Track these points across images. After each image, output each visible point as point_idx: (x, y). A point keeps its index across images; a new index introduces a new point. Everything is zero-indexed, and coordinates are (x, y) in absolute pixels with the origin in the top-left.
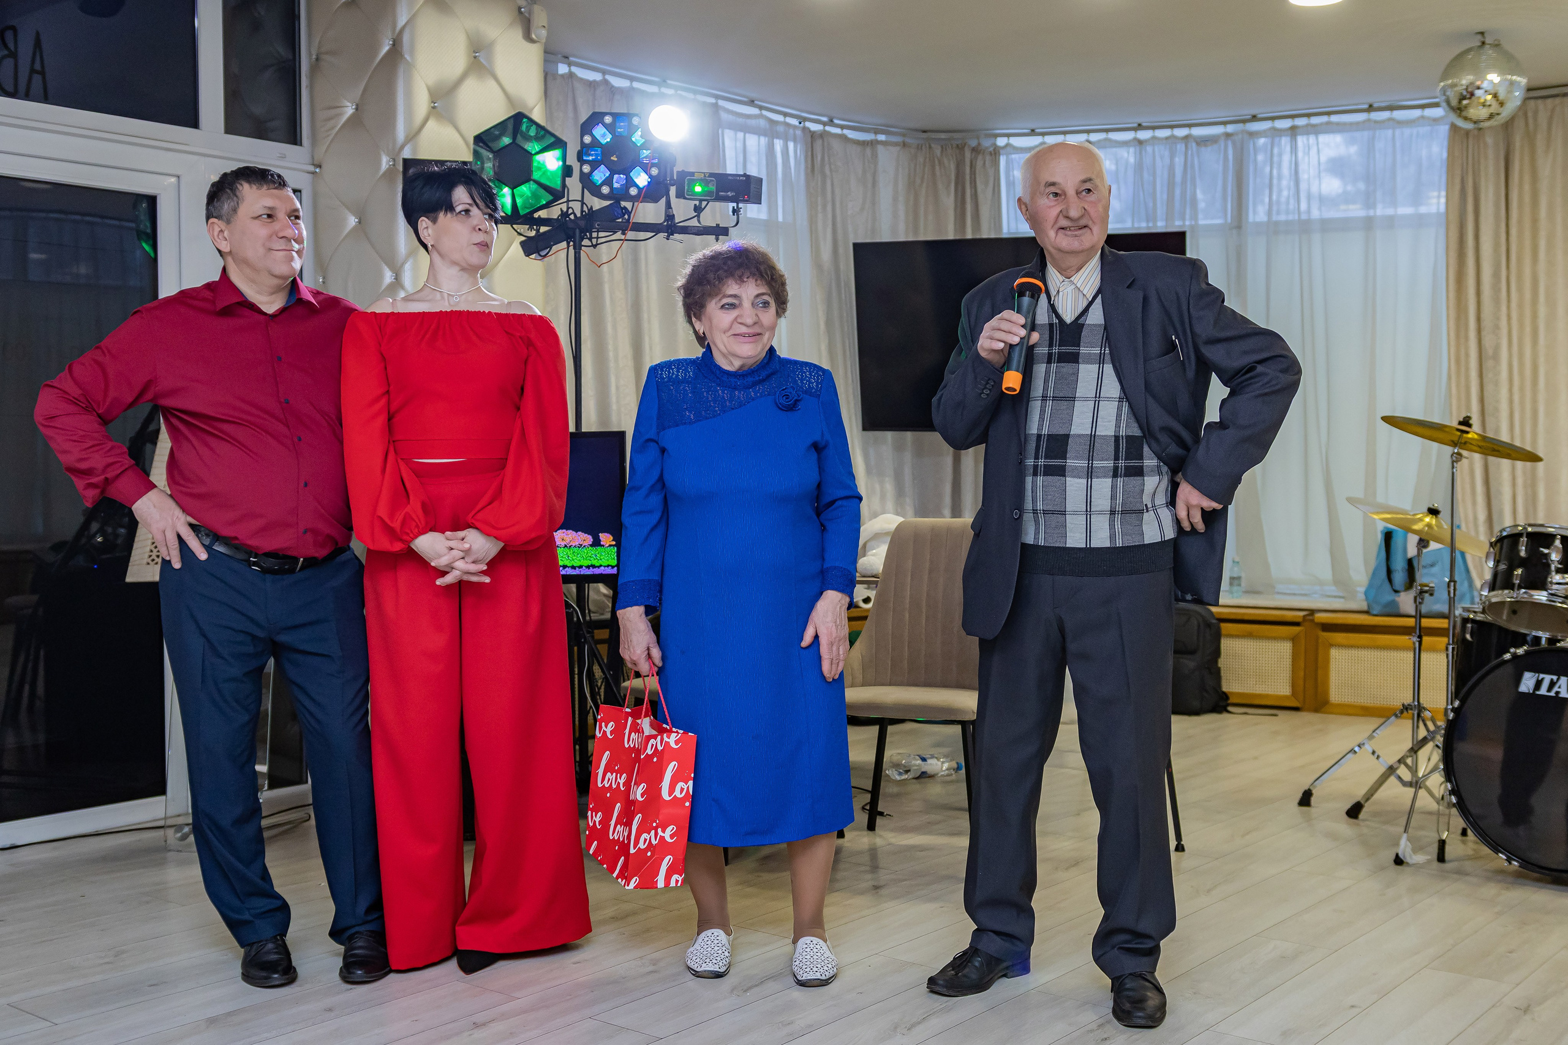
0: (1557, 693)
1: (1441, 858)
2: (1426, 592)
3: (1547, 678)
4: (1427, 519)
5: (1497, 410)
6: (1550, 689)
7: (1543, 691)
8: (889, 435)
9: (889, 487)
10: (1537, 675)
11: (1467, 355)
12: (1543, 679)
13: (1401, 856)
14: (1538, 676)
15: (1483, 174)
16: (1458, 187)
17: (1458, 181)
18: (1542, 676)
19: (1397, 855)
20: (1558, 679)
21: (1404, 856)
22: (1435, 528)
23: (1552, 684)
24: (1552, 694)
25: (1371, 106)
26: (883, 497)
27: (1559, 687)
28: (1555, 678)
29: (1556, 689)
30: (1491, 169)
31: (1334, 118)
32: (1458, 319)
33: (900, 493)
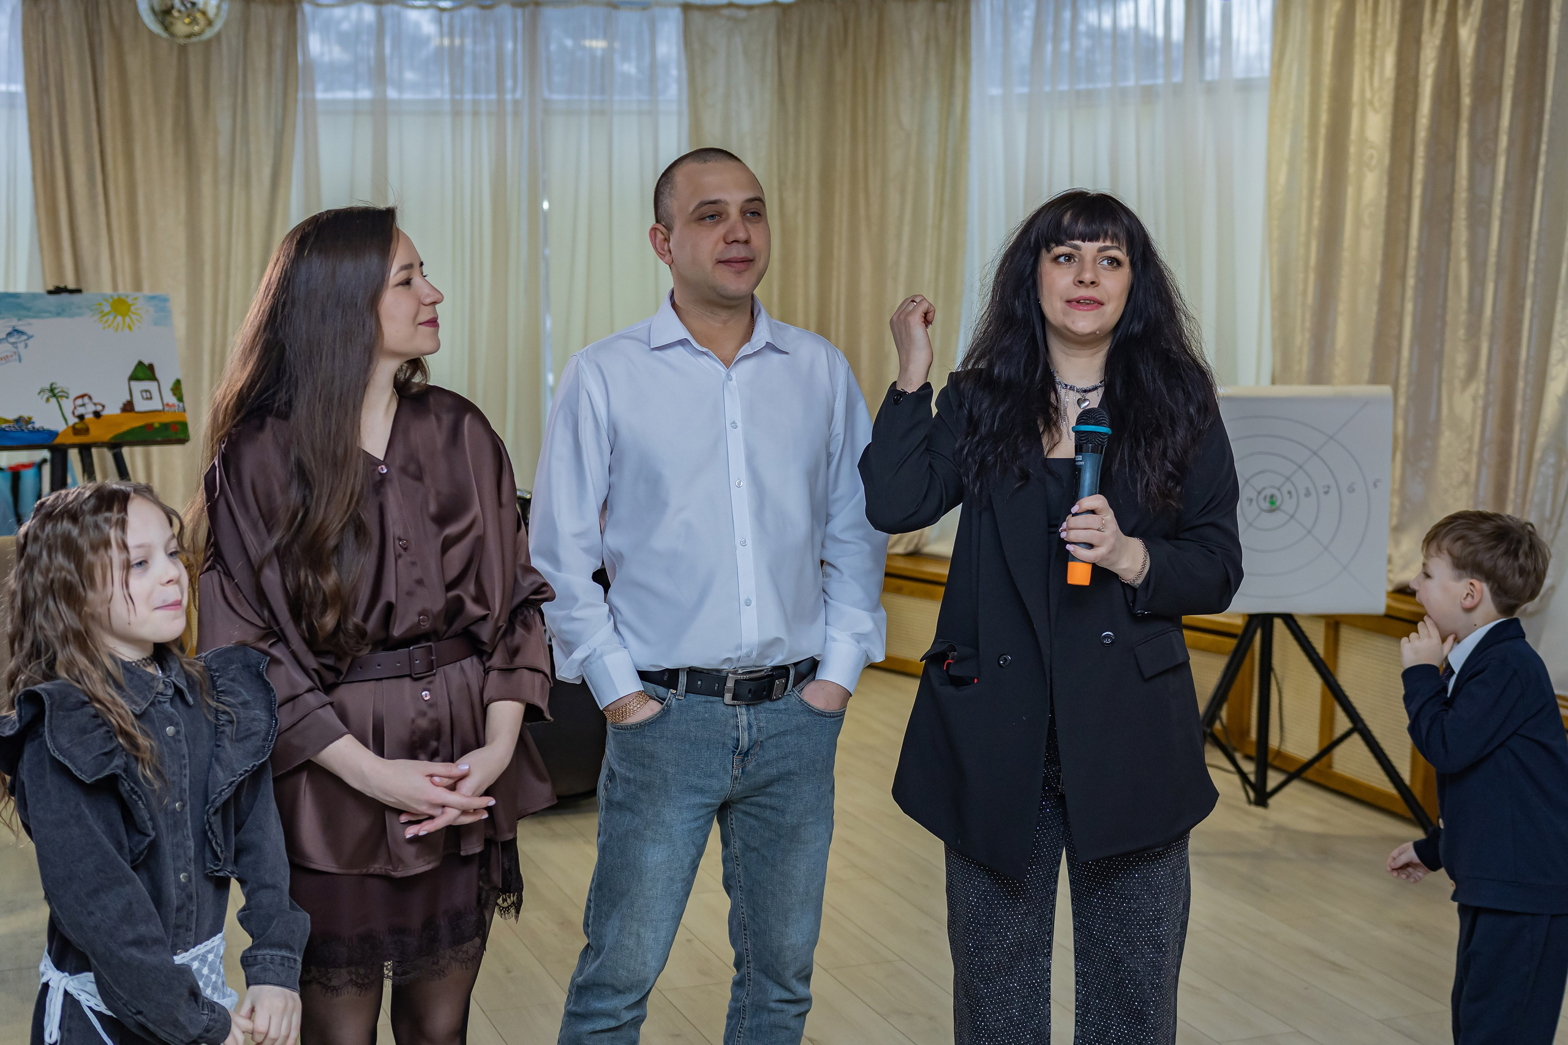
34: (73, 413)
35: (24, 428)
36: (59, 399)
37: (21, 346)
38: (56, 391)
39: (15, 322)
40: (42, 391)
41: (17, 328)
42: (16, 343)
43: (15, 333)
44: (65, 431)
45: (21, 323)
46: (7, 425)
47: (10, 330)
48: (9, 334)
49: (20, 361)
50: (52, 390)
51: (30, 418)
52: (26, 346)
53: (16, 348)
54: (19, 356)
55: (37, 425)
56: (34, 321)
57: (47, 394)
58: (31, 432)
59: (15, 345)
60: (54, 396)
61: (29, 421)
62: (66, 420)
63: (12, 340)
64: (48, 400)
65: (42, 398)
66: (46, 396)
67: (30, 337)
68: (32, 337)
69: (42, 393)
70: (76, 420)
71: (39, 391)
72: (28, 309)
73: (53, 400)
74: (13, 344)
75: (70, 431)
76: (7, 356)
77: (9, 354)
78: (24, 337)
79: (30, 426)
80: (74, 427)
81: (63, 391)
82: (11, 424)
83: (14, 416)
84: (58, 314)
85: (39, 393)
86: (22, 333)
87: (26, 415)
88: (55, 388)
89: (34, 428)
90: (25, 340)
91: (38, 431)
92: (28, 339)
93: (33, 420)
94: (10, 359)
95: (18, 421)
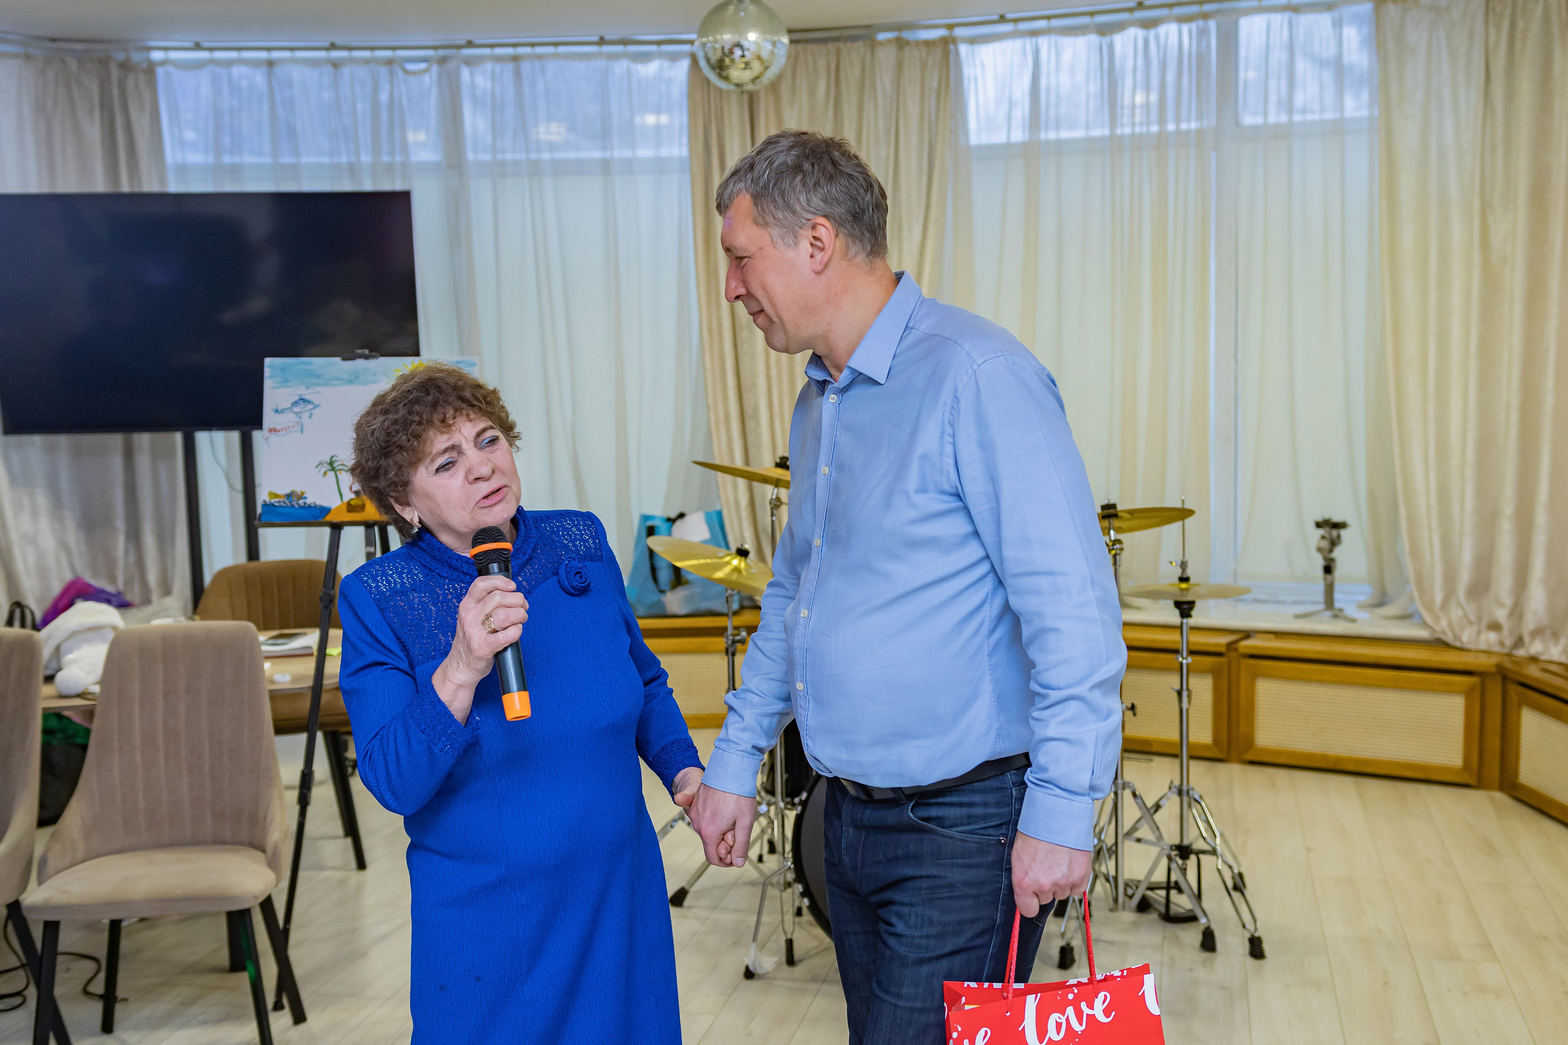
1: (791, 961)
2: (739, 641)
4: (736, 562)
5: (754, 385)
8: (37, 439)
9: (42, 500)
11: (720, 325)
13: (751, 968)
15: (726, 123)
16: (701, 136)
17: (700, 129)
19: (747, 968)
21: (755, 969)
22: (744, 573)
25: (602, 38)
26: (35, 513)
30: (735, 118)
31: (562, 49)
32: (708, 283)
33: (57, 503)
34: (351, 488)
35: (294, 503)
36: (338, 473)
37: (305, 416)
38: (335, 465)
39: (302, 391)
40: (321, 464)
41: (303, 397)
42: (301, 412)
43: (301, 402)
44: (338, 508)
45: (309, 391)
46: (277, 500)
47: (296, 398)
48: (295, 403)
49: (302, 432)
50: (331, 463)
51: (303, 493)
52: (311, 416)
53: (300, 418)
54: (302, 426)
55: (309, 501)
56: (325, 390)
57: (327, 467)
58: (301, 507)
59: (299, 415)
60: (333, 469)
61: (301, 496)
62: (341, 495)
63: (296, 409)
64: (325, 473)
65: (319, 472)
66: (324, 470)
67: (316, 406)
68: (319, 406)
69: (320, 466)
70: (353, 496)
71: (318, 463)
72: (319, 377)
73: (331, 474)
74: (297, 413)
75: (345, 507)
76: (288, 427)
77: (291, 424)
78: (310, 406)
79: (301, 502)
80: (349, 504)
81: (343, 465)
82: (282, 499)
83: (287, 491)
84: (351, 382)
85: (317, 467)
86: (309, 402)
87: (299, 490)
88: (335, 461)
89: (305, 503)
90: (310, 409)
91: (310, 506)
92: (314, 408)
93: (305, 495)
94: (292, 429)
95: (289, 496)
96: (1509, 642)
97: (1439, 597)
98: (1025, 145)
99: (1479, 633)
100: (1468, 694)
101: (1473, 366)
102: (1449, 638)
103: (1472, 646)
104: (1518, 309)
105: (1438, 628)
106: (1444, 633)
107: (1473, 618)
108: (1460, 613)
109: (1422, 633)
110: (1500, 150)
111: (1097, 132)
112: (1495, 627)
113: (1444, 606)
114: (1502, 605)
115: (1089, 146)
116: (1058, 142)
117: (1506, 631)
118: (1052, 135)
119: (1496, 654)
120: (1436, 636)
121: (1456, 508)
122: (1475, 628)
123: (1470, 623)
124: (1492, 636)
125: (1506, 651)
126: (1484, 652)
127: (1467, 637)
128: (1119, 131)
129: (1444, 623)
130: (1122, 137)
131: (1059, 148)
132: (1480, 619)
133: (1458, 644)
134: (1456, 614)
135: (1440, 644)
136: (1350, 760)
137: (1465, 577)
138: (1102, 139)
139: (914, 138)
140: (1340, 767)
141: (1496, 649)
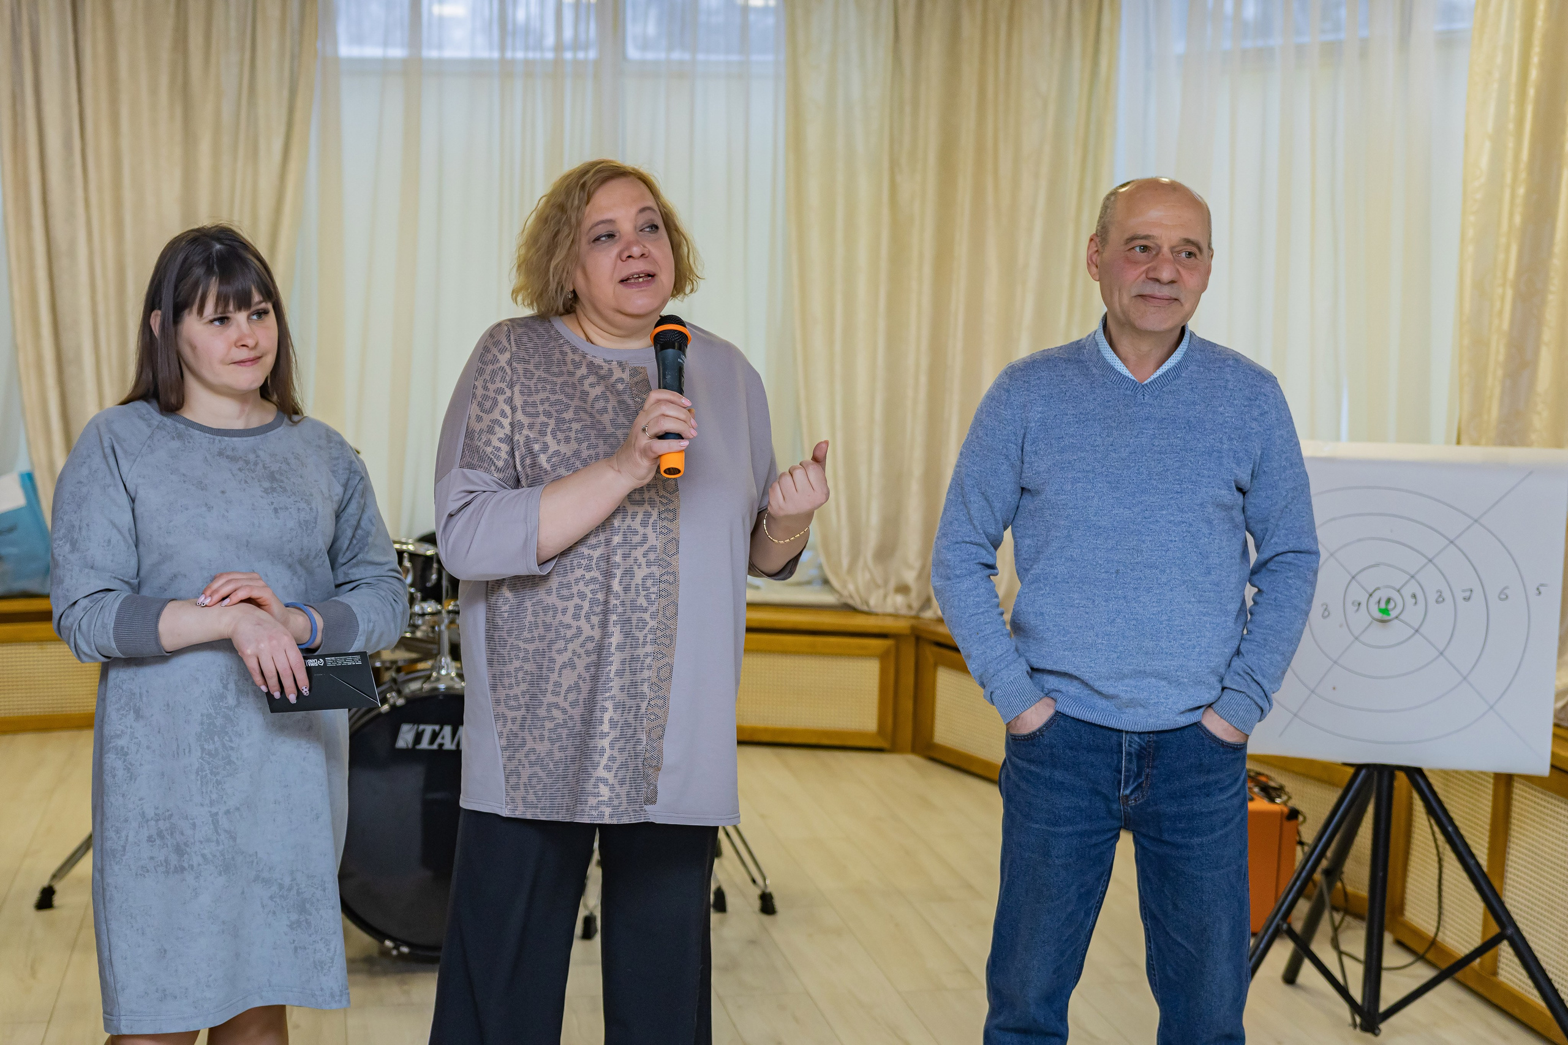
0: (441, 745)
3: (428, 729)
5: (75, 322)
6: (432, 741)
7: (424, 745)
10: (416, 726)
12: (423, 731)
14: (418, 728)
17: (7, 14)
18: (422, 727)
20: (441, 730)
23: (435, 736)
24: (435, 747)
27: (443, 738)
28: (437, 728)
29: (439, 740)
30: (52, 3)
32: (16, 199)
96: (916, 605)
97: (845, 562)
98: (404, 62)
99: (885, 597)
100: (883, 657)
101: (882, 324)
102: (857, 602)
103: (879, 610)
104: (927, 270)
105: (845, 593)
106: (851, 597)
107: (880, 581)
108: (867, 576)
109: (828, 598)
110: (908, 109)
111: (484, 54)
112: (903, 589)
113: (851, 570)
114: (910, 567)
115: (475, 69)
116: (441, 61)
117: (914, 594)
118: (434, 54)
119: (904, 617)
120: (843, 600)
121: (863, 471)
122: (881, 592)
123: (878, 586)
124: (899, 599)
125: (913, 613)
126: (890, 615)
127: (874, 601)
128: (509, 55)
129: (851, 587)
130: (513, 61)
131: (442, 68)
132: (886, 582)
133: (865, 608)
134: (862, 577)
135: (848, 608)
136: (766, 730)
137: (871, 540)
138: (489, 62)
139: (274, 45)
140: (756, 738)
141: (904, 611)
